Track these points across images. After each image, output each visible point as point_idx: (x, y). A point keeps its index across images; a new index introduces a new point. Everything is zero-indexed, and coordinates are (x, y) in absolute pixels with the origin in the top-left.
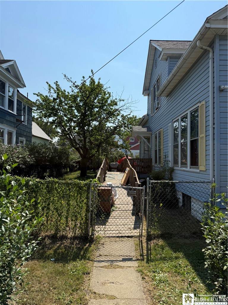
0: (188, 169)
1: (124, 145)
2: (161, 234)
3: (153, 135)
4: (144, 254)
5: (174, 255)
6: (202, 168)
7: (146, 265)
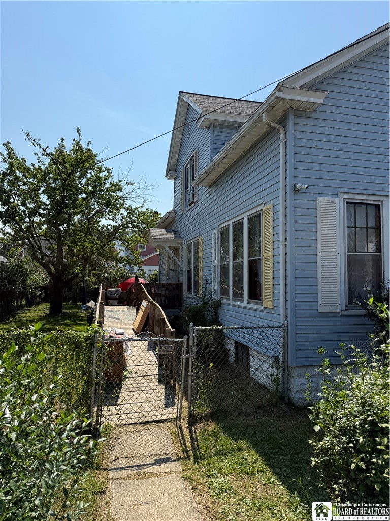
0: (245, 304)
1: (132, 257)
2: (210, 413)
3: (184, 246)
4: (189, 449)
5: (235, 445)
6: (267, 303)
7: (194, 466)
